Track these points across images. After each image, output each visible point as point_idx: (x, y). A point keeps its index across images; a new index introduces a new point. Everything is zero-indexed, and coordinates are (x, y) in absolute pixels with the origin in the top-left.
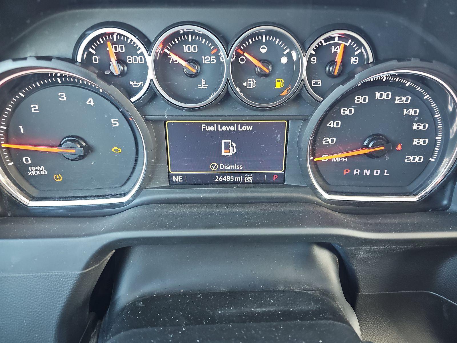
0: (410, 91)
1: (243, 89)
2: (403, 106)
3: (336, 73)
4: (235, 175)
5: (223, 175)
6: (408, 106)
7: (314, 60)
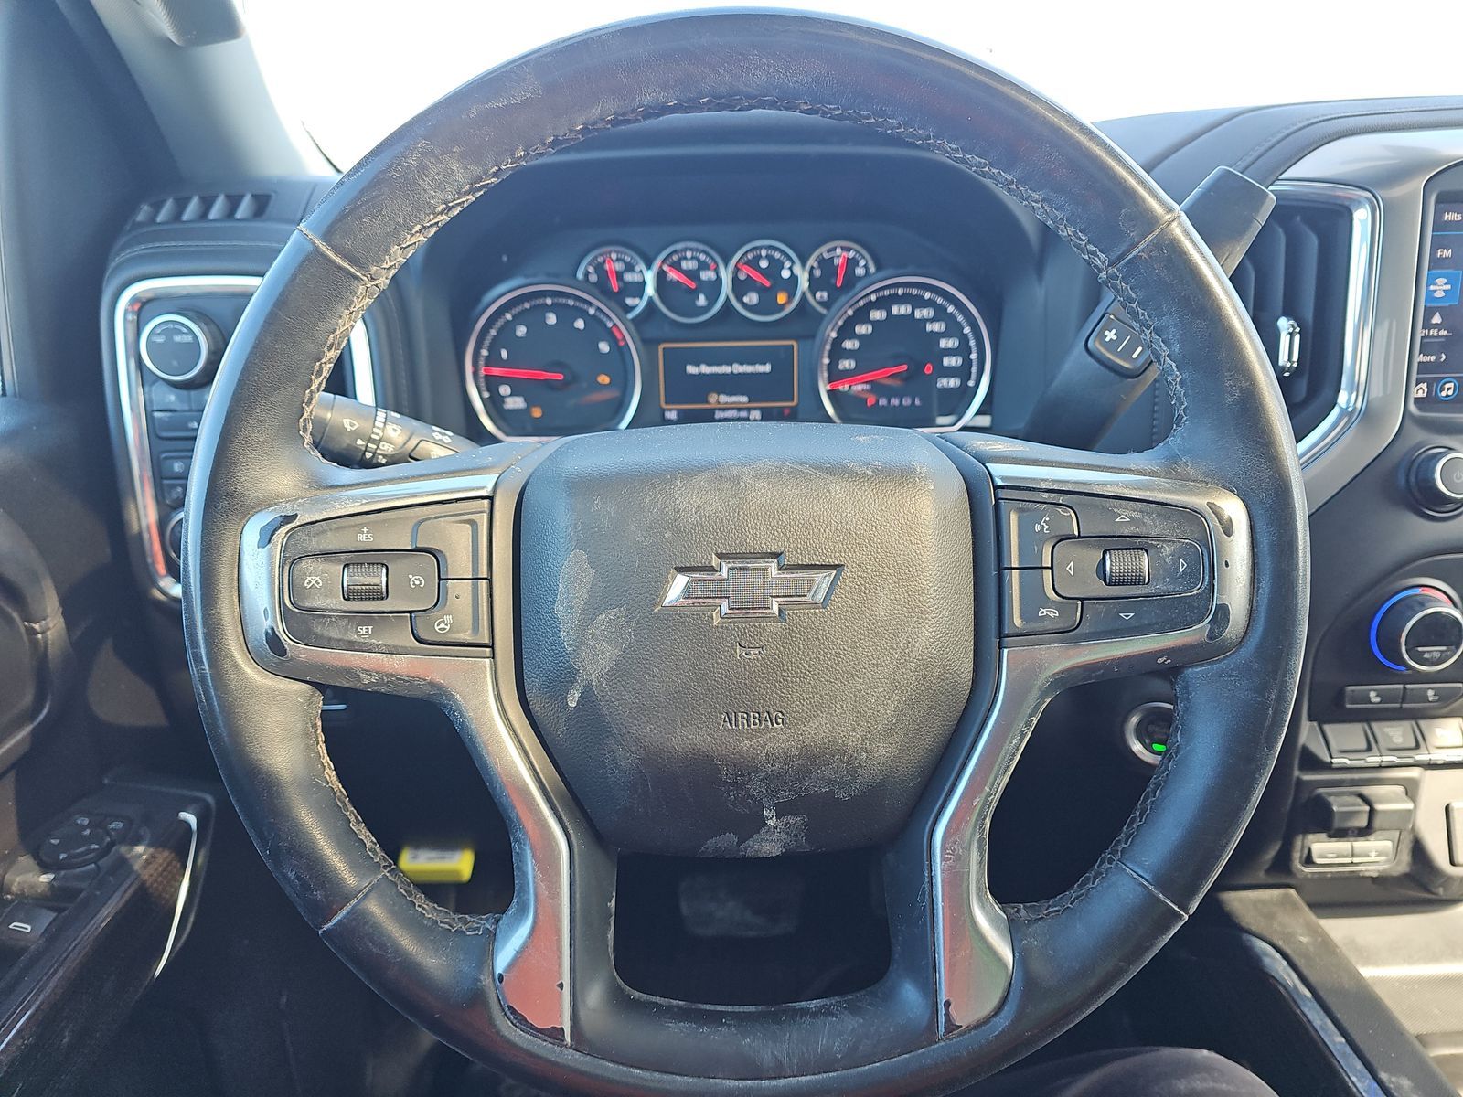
0: (930, 303)
1: (745, 305)
2: (924, 321)
3: (839, 285)
4: (739, 409)
5: (724, 409)
6: (932, 320)
7: (818, 273)
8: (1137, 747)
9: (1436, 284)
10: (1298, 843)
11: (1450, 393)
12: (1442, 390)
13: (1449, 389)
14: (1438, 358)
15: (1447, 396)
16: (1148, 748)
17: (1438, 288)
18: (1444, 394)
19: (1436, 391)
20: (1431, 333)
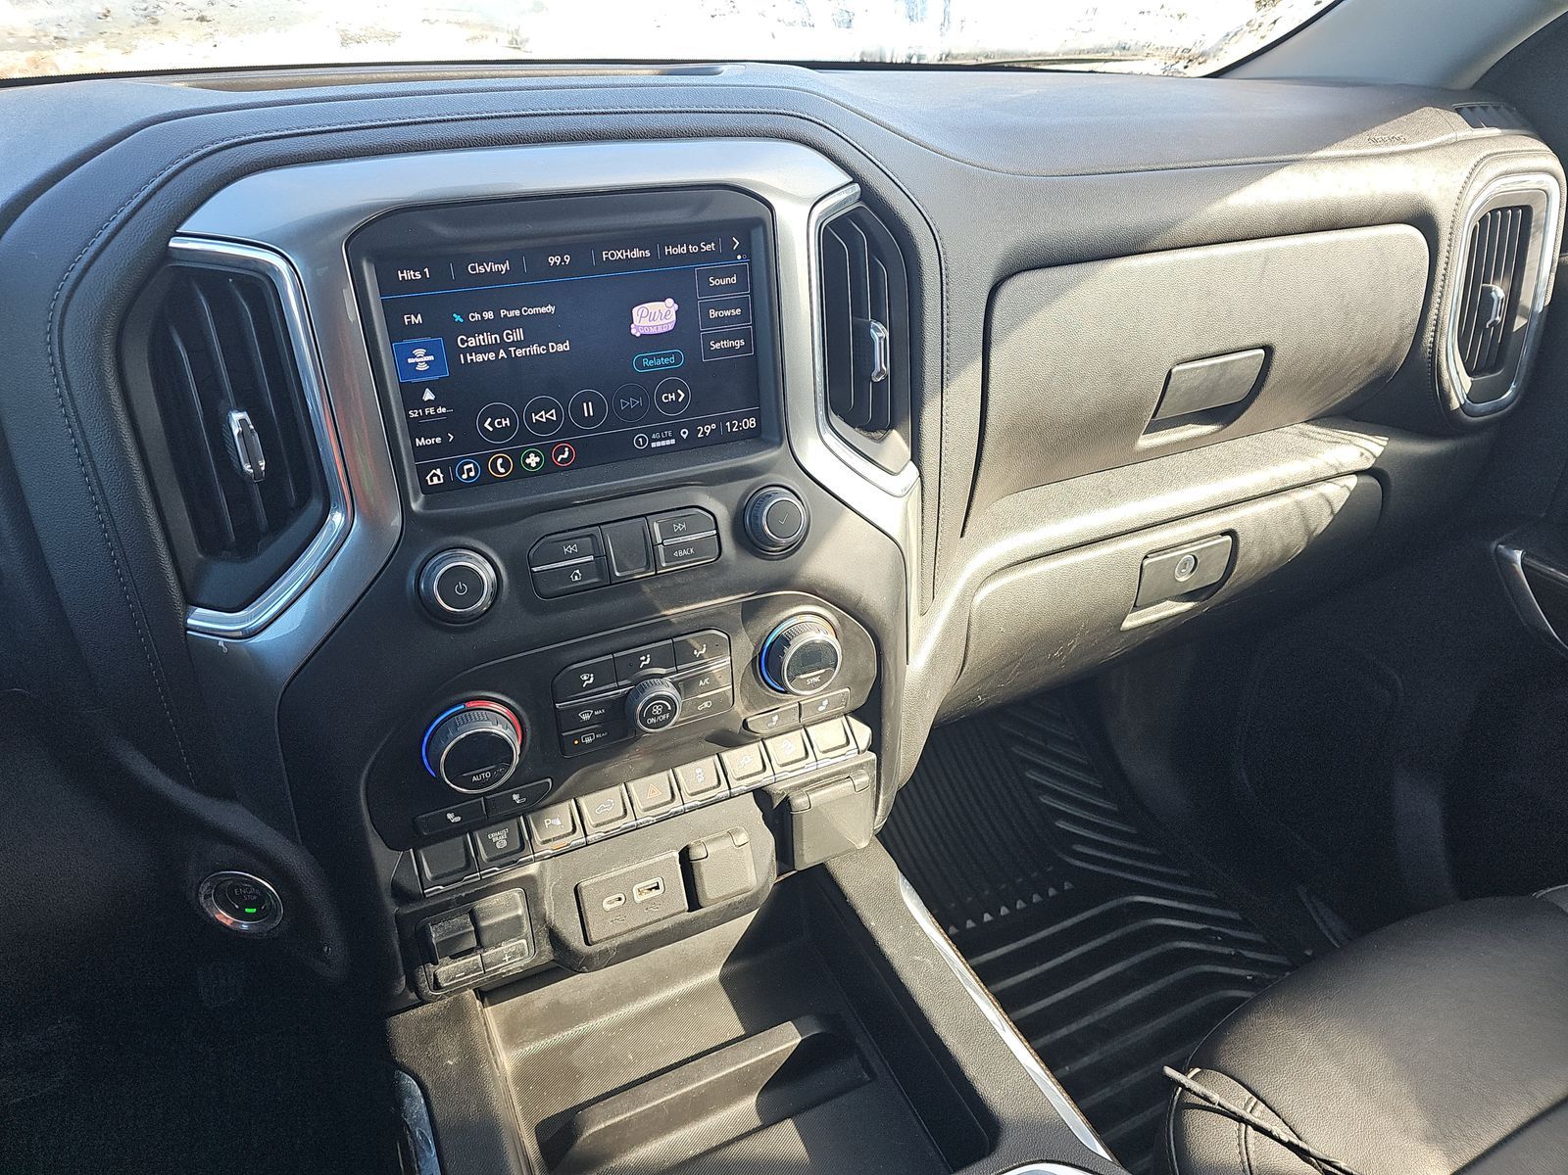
8: (224, 918)
9: (415, 357)
10: (421, 973)
11: (472, 474)
12: (461, 472)
13: (469, 470)
14: (445, 439)
15: (469, 478)
16: (240, 915)
17: (418, 360)
18: (465, 476)
19: (454, 475)
20: (427, 412)
